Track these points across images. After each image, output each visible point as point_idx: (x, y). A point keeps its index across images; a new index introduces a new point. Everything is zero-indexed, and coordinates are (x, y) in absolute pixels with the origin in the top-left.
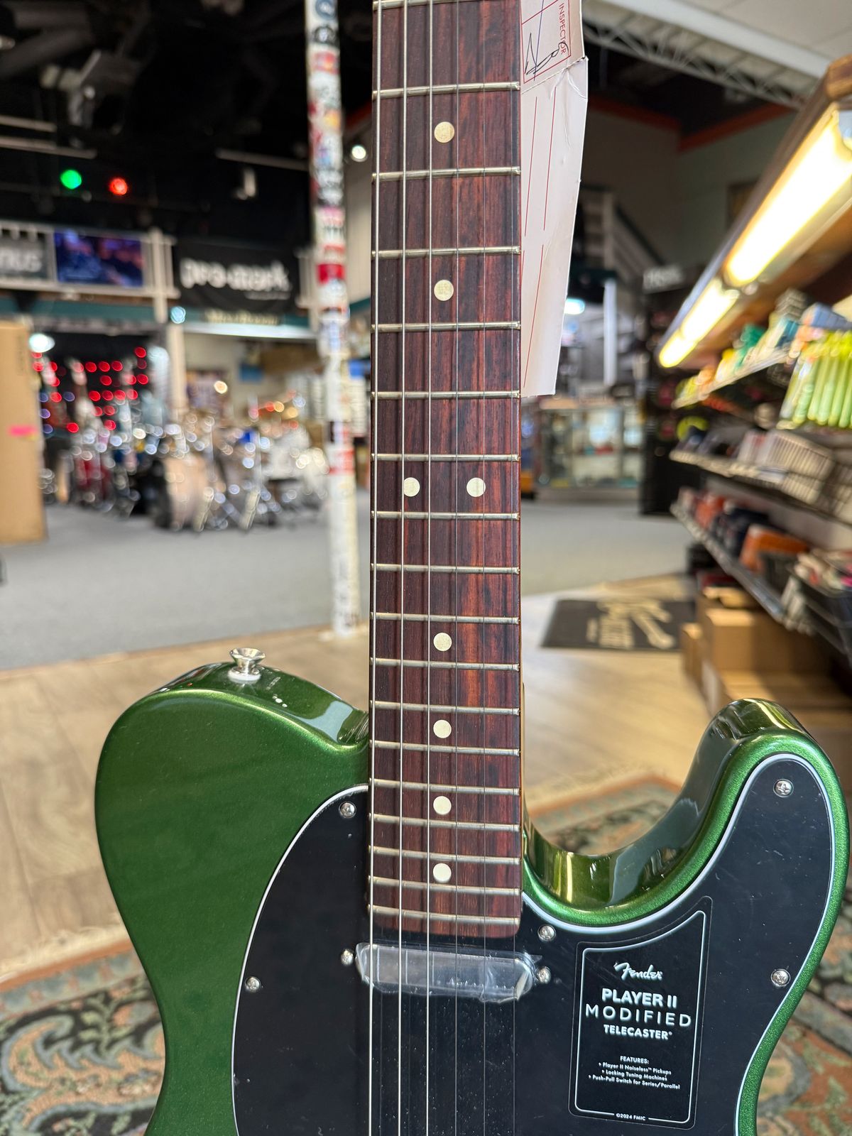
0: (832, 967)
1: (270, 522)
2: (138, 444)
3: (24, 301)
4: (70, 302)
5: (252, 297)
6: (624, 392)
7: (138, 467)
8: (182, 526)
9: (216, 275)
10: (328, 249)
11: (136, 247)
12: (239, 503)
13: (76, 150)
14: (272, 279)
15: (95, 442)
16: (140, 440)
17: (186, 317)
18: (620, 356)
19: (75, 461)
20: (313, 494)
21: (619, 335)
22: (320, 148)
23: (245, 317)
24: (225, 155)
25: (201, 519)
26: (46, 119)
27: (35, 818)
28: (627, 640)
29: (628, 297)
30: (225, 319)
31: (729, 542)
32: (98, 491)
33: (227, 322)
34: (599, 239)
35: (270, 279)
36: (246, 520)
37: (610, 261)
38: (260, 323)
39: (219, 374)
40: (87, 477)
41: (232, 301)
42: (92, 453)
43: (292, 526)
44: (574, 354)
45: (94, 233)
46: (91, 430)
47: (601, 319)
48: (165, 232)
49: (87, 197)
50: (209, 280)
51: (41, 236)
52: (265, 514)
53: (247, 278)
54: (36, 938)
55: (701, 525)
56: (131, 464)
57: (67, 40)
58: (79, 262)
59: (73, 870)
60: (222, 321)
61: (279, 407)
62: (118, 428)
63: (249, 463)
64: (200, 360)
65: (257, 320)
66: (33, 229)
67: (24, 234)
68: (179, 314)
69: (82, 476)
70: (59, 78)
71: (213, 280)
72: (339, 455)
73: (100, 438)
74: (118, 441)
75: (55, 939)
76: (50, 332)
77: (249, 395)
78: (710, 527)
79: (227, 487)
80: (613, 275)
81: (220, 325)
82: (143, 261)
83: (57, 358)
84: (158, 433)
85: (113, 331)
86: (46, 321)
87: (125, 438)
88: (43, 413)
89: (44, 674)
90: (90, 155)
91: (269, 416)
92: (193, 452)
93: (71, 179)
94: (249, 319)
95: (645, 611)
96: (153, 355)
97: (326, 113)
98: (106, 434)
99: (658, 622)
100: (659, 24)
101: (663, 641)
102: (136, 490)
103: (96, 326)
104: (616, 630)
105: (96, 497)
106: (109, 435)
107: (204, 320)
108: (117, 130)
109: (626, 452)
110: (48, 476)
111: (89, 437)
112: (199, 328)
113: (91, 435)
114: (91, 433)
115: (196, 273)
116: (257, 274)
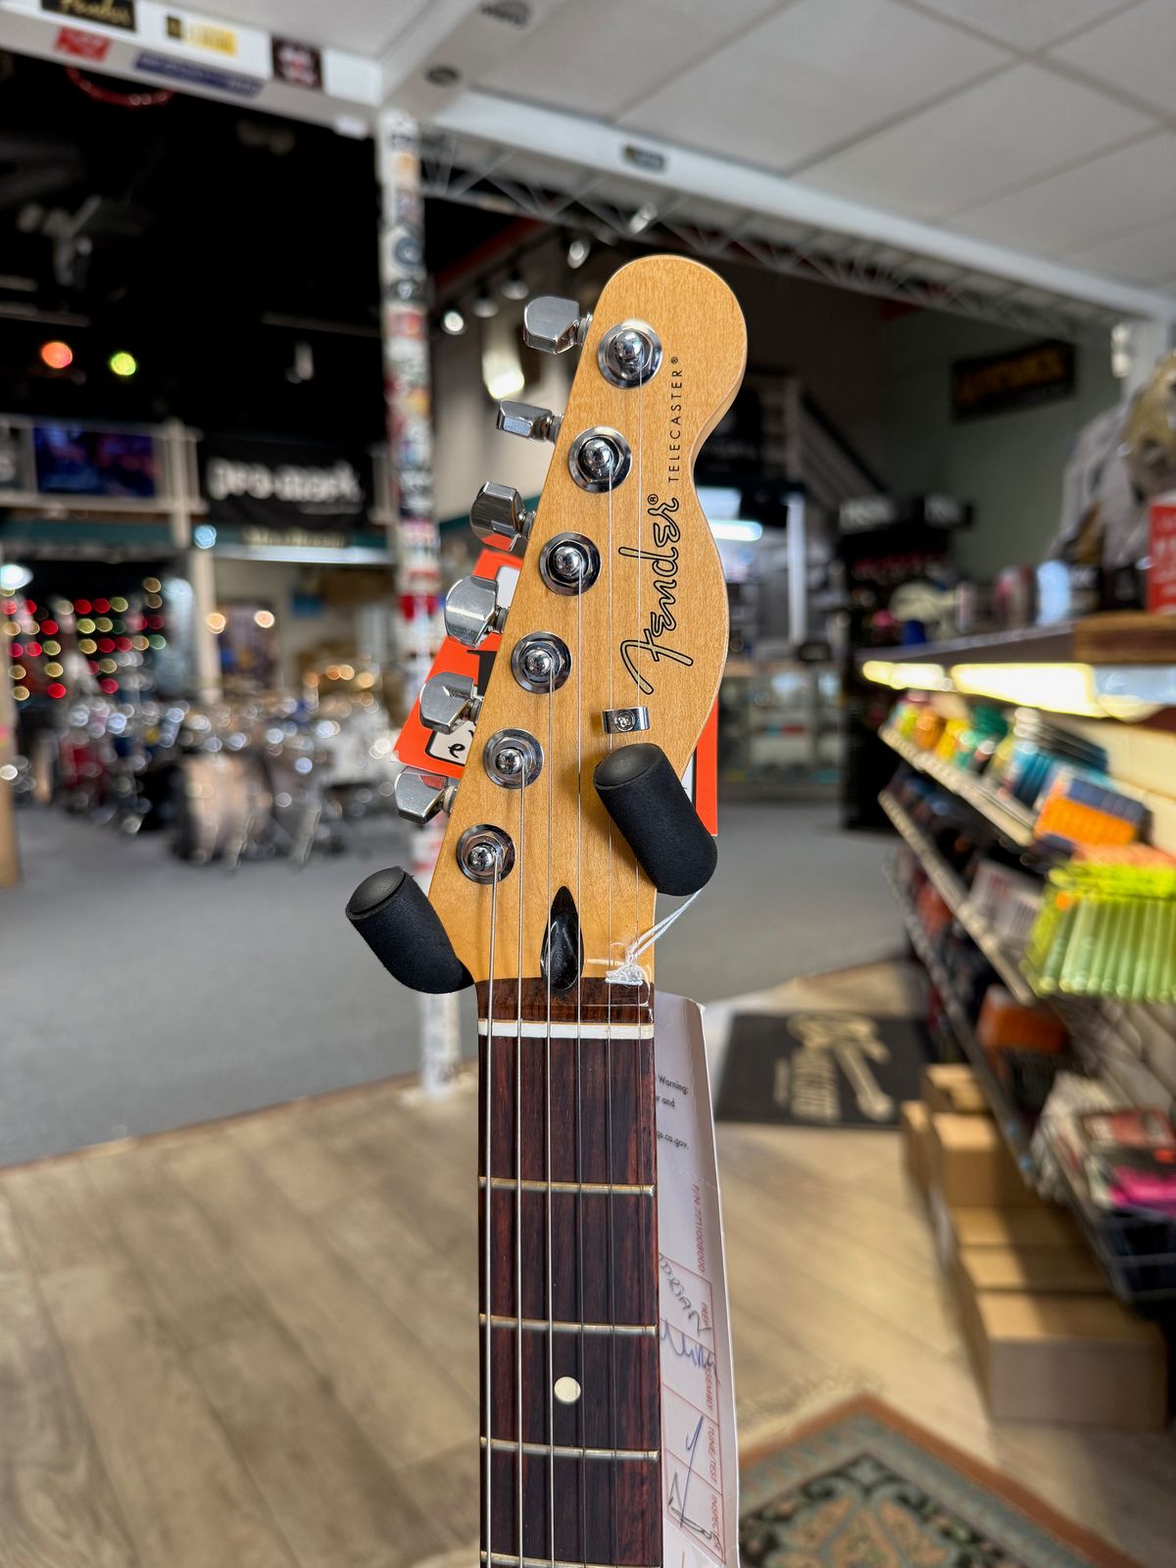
1: (334, 848)
2: (149, 730)
4: (54, 522)
5: (309, 511)
6: (816, 653)
7: (150, 765)
8: (210, 855)
9: (260, 481)
10: (414, 576)
11: (146, 449)
12: (290, 821)
13: (60, 319)
14: (338, 486)
15: (89, 723)
16: (151, 725)
17: (217, 539)
19: (61, 746)
21: (809, 565)
22: (402, 437)
23: (299, 538)
24: (272, 319)
25: (238, 845)
26: (22, 273)
29: (818, 516)
30: (271, 540)
32: (93, 790)
33: (274, 544)
34: (780, 440)
35: (332, 486)
36: (301, 848)
37: (795, 469)
38: (321, 545)
39: (266, 605)
40: (77, 771)
41: (282, 516)
42: (86, 738)
44: (750, 592)
45: (92, 426)
46: (82, 706)
47: (784, 546)
48: (188, 422)
49: (80, 379)
50: (249, 489)
51: (15, 433)
52: (328, 837)
53: (303, 485)
56: (139, 762)
57: (54, 178)
58: (72, 468)
60: (268, 544)
61: (345, 672)
62: (121, 697)
63: (304, 766)
64: (233, 588)
65: (316, 540)
66: (4, 423)
68: (207, 536)
69: (70, 770)
70: (42, 221)
71: (254, 489)
73: (93, 717)
74: (120, 722)
76: (23, 561)
77: (302, 634)
79: (274, 797)
80: (800, 488)
81: (265, 548)
82: (156, 469)
83: (36, 596)
84: (177, 718)
85: (116, 559)
86: (19, 547)
87: (130, 714)
88: (15, 672)
90: (80, 322)
91: (331, 689)
92: (227, 751)
93: (57, 355)
94: (305, 540)
95: (853, 1039)
96: (171, 591)
97: (410, 394)
98: (104, 708)
99: (869, 1061)
100: (854, 240)
101: (877, 1104)
102: (146, 797)
103: (91, 551)
104: (815, 1082)
105: (90, 799)
106: (108, 711)
107: (242, 542)
108: (120, 294)
109: (823, 729)
110: (22, 767)
111: (80, 716)
112: (234, 552)
113: (82, 713)
114: (82, 710)
115: (230, 479)
116: (315, 480)
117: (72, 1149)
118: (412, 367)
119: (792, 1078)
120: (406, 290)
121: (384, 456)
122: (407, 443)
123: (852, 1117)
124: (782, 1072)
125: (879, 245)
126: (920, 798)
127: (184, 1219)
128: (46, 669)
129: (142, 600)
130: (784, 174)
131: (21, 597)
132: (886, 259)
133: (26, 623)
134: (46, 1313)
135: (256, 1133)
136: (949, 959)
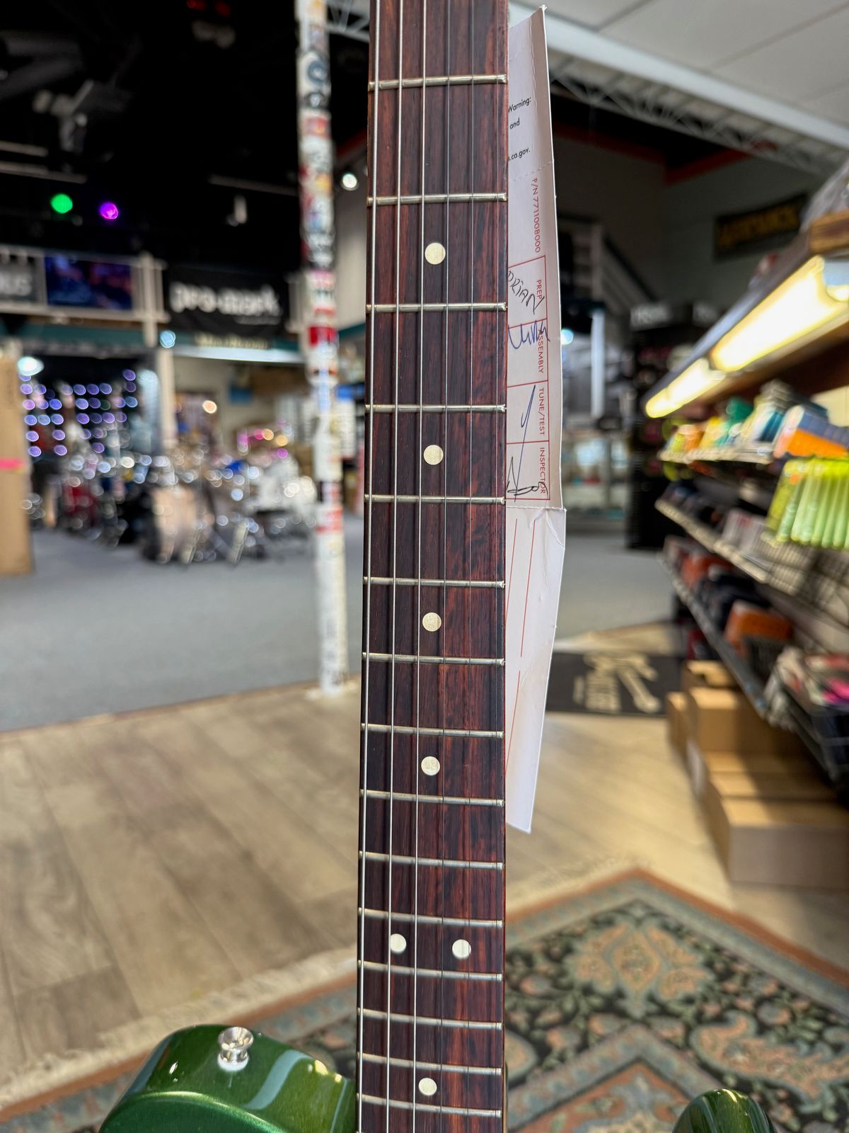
0: (812, 1102)
1: (259, 555)
2: (127, 473)
3: (13, 325)
4: (59, 326)
5: (243, 322)
6: (611, 424)
7: (127, 496)
8: (170, 558)
9: (207, 299)
10: (319, 312)
11: (126, 273)
12: (227, 535)
13: (65, 177)
14: (263, 304)
15: (83, 468)
16: (128, 469)
17: (176, 341)
18: (608, 385)
19: (63, 486)
20: (302, 523)
21: (607, 365)
22: (311, 211)
23: (235, 342)
24: (217, 180)
25: (189, 551)
26: (37, 143)
27: (21, 915)
28: (612, 703)
29: (614, 326)
30: (215, 343)
31: (715, 612)
32: (86, 517)
33: (217, 346)
34: (588, 270)
35: (260, 304)
36: (235, 554)
37: (598, 292)
38: (251, 347)
39: (209, 394)
40: (75, 502)
41: (223, 326)
42: (81, 480)
43: (281, 558)
45: (86, 257)
46: (79, 456)
47: (588, 349)
48: (156, 255)
49: (78, 221)
50: (199, 305)
51: (31, 260)
52: (254, 546)
53: (238, 303)
54: (21, 1064)
55: (687, 584)
56: (119, 493)
57: (60, 68)
58: (71, 286)
59: (58, 980)
60: (212, 346)
61: (267, 434)
62: (107, 453)
63: (237, 495)
64: (189, 381)
65: (247, 344)
66: (23, 253)
67: (13, 258)
68: (169, 338)
69: (70, 502)
70: (51, 104)
71: (203, 305)
72: (329, 514)
73: (87, 464)
74: (106, 468)
75: (40, 1064)
76: (38, 355)
77: (236, 415)
78: (696, 589)
79: (215, 518)
80: (601, 305)
81: (211, 349)
82: (133, 288)
83: (47, 380)
84: (147, 462)
85: (103, 355)
86: (34, 344)
87: (113, 463)
88: (31, 436)
89: (30, 738)
90: (80, 179)
91: (258, 445)
92: (182, 483)
93: (62, 204)
94: (239, 344)
95: (631, 667)
96: (142, 378)
97: (317, 178)
98: (95, 459)
99: (644, 680)
100: (648, 83)
101: (648, 702)
102: (125, 519)
103: (85, 349)
104: (603, 690)
105: (84, 523)
106: (97, 461)
107: (194, 344)
108: (108, 157)
109: (615, 480)
110: (36, 501)
111: (78, 463)
112: (188, 352)
113: (79, 461)
114: (80, 459)
115: (186, 298)
116: (247, 299)
117: (70, 720)
118: (319, 158)
119: (586, 687)
120: (316, 100)
121: (297, 282)
122: (314, 214)
123: (628, 708)
124: (579, 685)
125: (666, 89)
126: (685, 499)
127: (148, 761)
128: (53, 433)
129: (123, 385)
130: (594, 29)
131: (35, 382)
132: (669, 101)
133: (39, 400)
134: (49, 813)
135: (201, 713)
136: (705, 598)
